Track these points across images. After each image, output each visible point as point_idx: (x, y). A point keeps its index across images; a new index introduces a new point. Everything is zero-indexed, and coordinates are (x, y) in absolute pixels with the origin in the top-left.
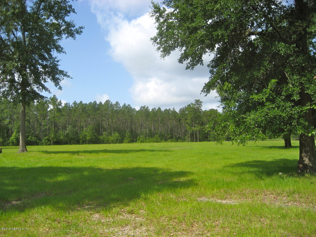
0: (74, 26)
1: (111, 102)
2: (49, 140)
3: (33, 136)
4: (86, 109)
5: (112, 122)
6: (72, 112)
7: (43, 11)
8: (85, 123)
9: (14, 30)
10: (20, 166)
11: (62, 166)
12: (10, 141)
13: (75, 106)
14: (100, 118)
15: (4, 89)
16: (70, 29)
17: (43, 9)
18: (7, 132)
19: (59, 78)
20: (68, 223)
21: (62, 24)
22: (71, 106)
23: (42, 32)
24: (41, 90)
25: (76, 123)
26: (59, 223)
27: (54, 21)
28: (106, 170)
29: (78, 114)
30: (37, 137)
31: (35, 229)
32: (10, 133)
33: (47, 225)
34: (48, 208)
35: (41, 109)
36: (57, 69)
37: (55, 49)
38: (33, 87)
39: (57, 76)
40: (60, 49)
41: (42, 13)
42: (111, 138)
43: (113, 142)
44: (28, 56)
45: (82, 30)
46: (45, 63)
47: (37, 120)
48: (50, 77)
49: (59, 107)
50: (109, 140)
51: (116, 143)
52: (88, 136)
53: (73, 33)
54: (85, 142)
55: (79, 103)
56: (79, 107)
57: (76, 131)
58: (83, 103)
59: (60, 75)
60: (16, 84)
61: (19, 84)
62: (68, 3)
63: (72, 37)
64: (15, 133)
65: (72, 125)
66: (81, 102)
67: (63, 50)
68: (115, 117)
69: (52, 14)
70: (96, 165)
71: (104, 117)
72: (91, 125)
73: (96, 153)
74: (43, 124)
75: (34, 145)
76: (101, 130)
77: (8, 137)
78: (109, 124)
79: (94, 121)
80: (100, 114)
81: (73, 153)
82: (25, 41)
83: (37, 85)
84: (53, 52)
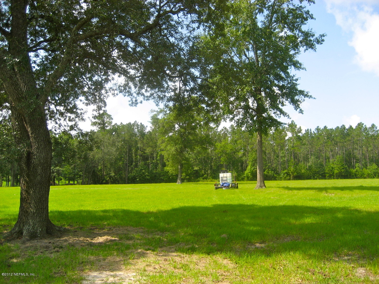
0: (314, 35)
1: (364, 125)
2: (288, 174)
3: (270, 169)
4: (332, 135)
5: (367, 151)
6: (315, 140)
7: (275, 23)
8: (331, 153)
9: (245, 50)
10: (259, 204)
11: (308, 205)
12: (245, 175)
13: (319, 132)
14: (351, 146)
15: (238, 118)
16: (309, 39)
17: (275, 22)
18: (242, 166)
19: (299, 99)
20: (325, 275)
21: (298, 35)
22: (313, 133)
23: (277, 48)
24: (279, 115)
25: (320, 153)
26: (314, 274)
27: (289, 33)
28: (366, 211)
29: (322, 142)
30: (274, 170)
31: (285, 278)
32: (244, 166)
33: (298, 275)
34: (297, 254)
35: (277, 138)
36: (297, 90)
37: (293, 66)
38: (270, 112)
39: (297, 97)
40: (298, 65)
41: (275, 26)
42: (366, 171)
43: (369, 176)
44: (262, 78)
45: (323, 38)
46: (281, 84)
47: (275, 152)
48: (289, 99)
49: (298, 134)
50: (364, 174)
51: (374, 177)
52: (336, 168)
53: (313, 44)
54: (332, 177)
55: (323, 129)
56: (323, 133)
57: (320, 162)
58: (328, 129)
59: (300, 95)
60: (251, 110)
61: (254, 110)
62: (305, 9)
63: (312, 48)
64: (250, 167)
65: (315, 156)
66: (325, 127)
67: (302, 67)
68: (371, 144)
69: (285, 25)
70: (352, 205)
71: (356, 144)
72: (339, 155)
73: (349, 191)
74: (281, 155)
75: (272, 180)
76: (353, 161)
77: (242, 171)
78: (363, 154)
79: (343, 150)
80: (350, 140)
81: (320, 189)
82: (258, 61)
83: (274, 110)
84: (290, 69)
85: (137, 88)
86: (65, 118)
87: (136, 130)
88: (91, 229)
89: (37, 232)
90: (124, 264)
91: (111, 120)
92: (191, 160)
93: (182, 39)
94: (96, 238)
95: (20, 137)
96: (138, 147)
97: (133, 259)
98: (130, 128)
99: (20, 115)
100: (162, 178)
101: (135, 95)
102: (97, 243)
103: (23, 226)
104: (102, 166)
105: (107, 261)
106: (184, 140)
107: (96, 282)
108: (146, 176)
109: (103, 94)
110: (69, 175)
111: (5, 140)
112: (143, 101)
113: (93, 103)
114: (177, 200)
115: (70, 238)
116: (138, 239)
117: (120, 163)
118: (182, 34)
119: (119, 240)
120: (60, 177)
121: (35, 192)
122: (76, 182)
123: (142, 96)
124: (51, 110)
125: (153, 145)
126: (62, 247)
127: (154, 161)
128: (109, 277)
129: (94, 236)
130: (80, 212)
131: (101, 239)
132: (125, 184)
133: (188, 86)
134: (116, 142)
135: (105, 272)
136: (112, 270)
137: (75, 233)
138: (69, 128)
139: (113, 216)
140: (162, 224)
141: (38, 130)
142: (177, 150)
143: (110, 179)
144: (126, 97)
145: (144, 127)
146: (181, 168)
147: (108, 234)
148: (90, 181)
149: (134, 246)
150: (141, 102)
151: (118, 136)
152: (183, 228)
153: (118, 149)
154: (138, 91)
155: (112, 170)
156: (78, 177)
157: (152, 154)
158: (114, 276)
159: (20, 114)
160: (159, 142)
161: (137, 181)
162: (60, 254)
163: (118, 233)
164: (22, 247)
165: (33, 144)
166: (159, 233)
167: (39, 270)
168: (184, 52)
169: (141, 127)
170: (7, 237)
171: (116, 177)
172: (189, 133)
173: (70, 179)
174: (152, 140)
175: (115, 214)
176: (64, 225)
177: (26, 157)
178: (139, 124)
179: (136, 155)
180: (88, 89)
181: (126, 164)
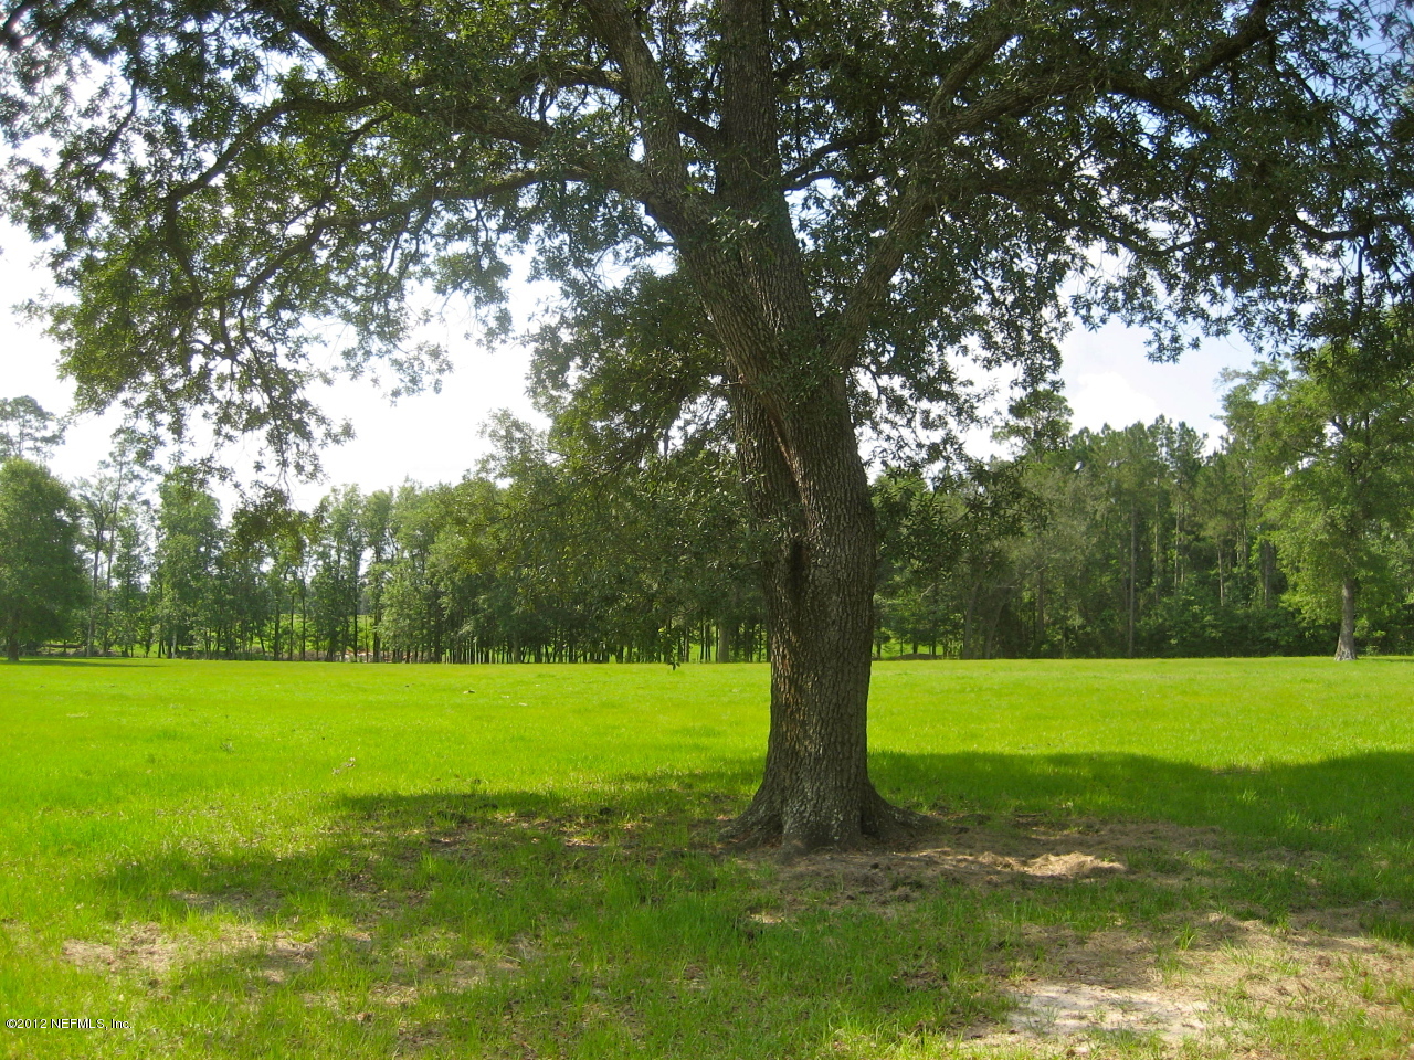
85: (1177, 292)
86: (909, 416)
87: (1164, 450)
88: (1018, 825)
89: (829, 827)
90: (1158, 963)
91: (1066, 417)
92: (1392, 562)
93: (1365, 78)
94: (1039, 860)
95: (767, 490)
96: (1171, 514)
97: (1193, 947)
98: (1141, 443)
99: (762, 415)
100: (1272, 635)
101: (1170, 316)
102: (1043, 877)
103: (782, 802)
104: (1037, 590)
105: (1089, 947)
106: (1362, 487)
107: (1057, 1021)
108: (1209, 630)
109: (1046, 323)
110: (918, 621)
111: (719, 503)
112: (1202, 337)
113: (1009, 358)
114: (1346, 723)
115: (945, 853)
116: (1201, 873)
117: (1105, 579)
118: (1367, 57)
119: (1127, 873)
120: (883, 629)
121: (821, 684)
122: (939, 650)
123: (1199, 320)
124: (859, 389)
125: (1232, 506)
126: (919, 885)
127: (1235, 570)
128: (1105, 1007)
129: (1030, 852)
130: (970, 759)
131: (1058, 865)
132: (1124, 656)
133: (1398, 269)
134: (1089, 500)
135: (1086, 989)
136: (1116, 985)
137: (961, 836)
138: (923, 454)
139: (1094, 778)
140: (1293, 820)
141: (825, 463)
142: (1333, 524)
143: (1068, 639)
144: (1135, 326)
145: (1195, 437)
146: (1352, 599)
147: (1081, 844)
148: (993, 646)
149: (1188, 897)
150: (1195, 345)
151: (1095, 476)
152: (1383, 838)
153: (1094, 525)
154: (1183, 300)
155: (1074, 603)
156: (947, 632)
157: (1229, 543)
158: (1126, 1007)
159: (764, 410)
160: (1258, 495)
161: (1172, 648)
162: (918, 911)
163: (1119, 843)
164: (782, 876)
165: (809, 516)
166: (1283, 853)
167: (852, 958)
168: (1379, 131)
169: (1183, 439)
170: (732, 837)
171: (1089, 629)
172: (1384, 458)
173: (919, 638)
174: (1226, 486)
175: (1102, 772)
176: (919, 805)
177: (786, 559)
178: (1175, 426)
179: (1165, 548)
180: (989, 305)
181: (1128, 580)
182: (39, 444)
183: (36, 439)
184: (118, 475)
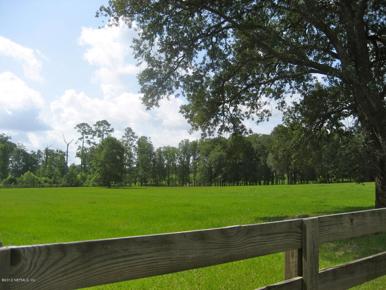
182: (107, 132)
183: (107, 131)
184: (127, 139)
